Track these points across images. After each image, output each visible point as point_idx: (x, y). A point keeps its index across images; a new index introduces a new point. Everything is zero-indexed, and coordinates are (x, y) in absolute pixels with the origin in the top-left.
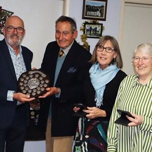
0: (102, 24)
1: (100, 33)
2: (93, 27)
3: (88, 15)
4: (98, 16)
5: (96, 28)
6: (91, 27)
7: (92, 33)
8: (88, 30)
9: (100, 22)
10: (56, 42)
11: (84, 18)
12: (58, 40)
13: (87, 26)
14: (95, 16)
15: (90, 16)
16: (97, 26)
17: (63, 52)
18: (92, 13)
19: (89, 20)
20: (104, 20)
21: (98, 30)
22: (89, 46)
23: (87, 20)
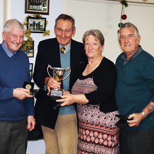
0: (45, 19)
1: (43, 27)
2: (37, 21)
3: (31, 10)
4: (41, 10)
5: (40, 22)
6: (34, 22)
7: (35, 27)
8: (31, 25)
9: (43, 16)
10: (55, 39)
11: (26, 12)
12: (58, 38)
13: (30, 20)
14: (38, 10)
15: (33, 10)
16: (40, 20)
17: (65, 49)
18: (35, 7)
19: (32, 15)
20: (47, 14)
21: (41, 24)
22: (33, 41)
23: (30, 15)
